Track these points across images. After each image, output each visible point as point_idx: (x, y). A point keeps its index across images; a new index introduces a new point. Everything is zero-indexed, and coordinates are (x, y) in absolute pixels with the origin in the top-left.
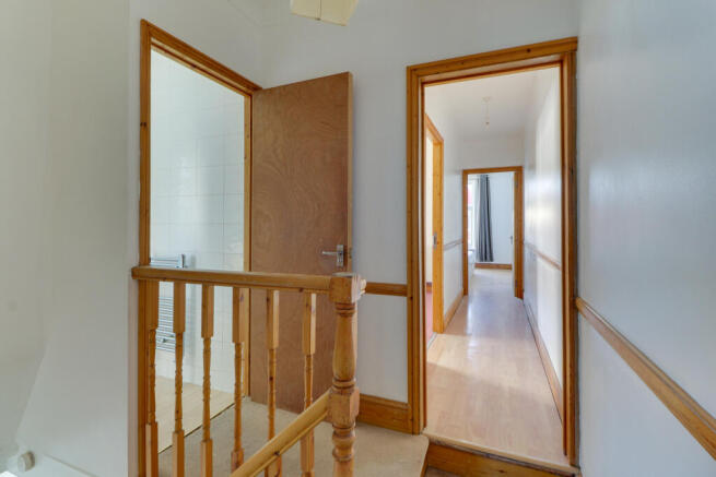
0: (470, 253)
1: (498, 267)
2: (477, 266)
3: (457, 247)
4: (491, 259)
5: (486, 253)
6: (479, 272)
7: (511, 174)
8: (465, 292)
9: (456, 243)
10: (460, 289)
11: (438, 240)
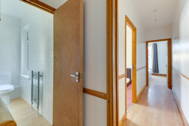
0: (149, 70)
1: (161, 75)
2: (153, 74)
3: (144, 69)
4: (158, 72)
5: (156, 70)
6: (153, 77)
7: (166, 42)
8: (147, 85)
9: (143, 68)
10: (145, 84)
11: (134, 67)
